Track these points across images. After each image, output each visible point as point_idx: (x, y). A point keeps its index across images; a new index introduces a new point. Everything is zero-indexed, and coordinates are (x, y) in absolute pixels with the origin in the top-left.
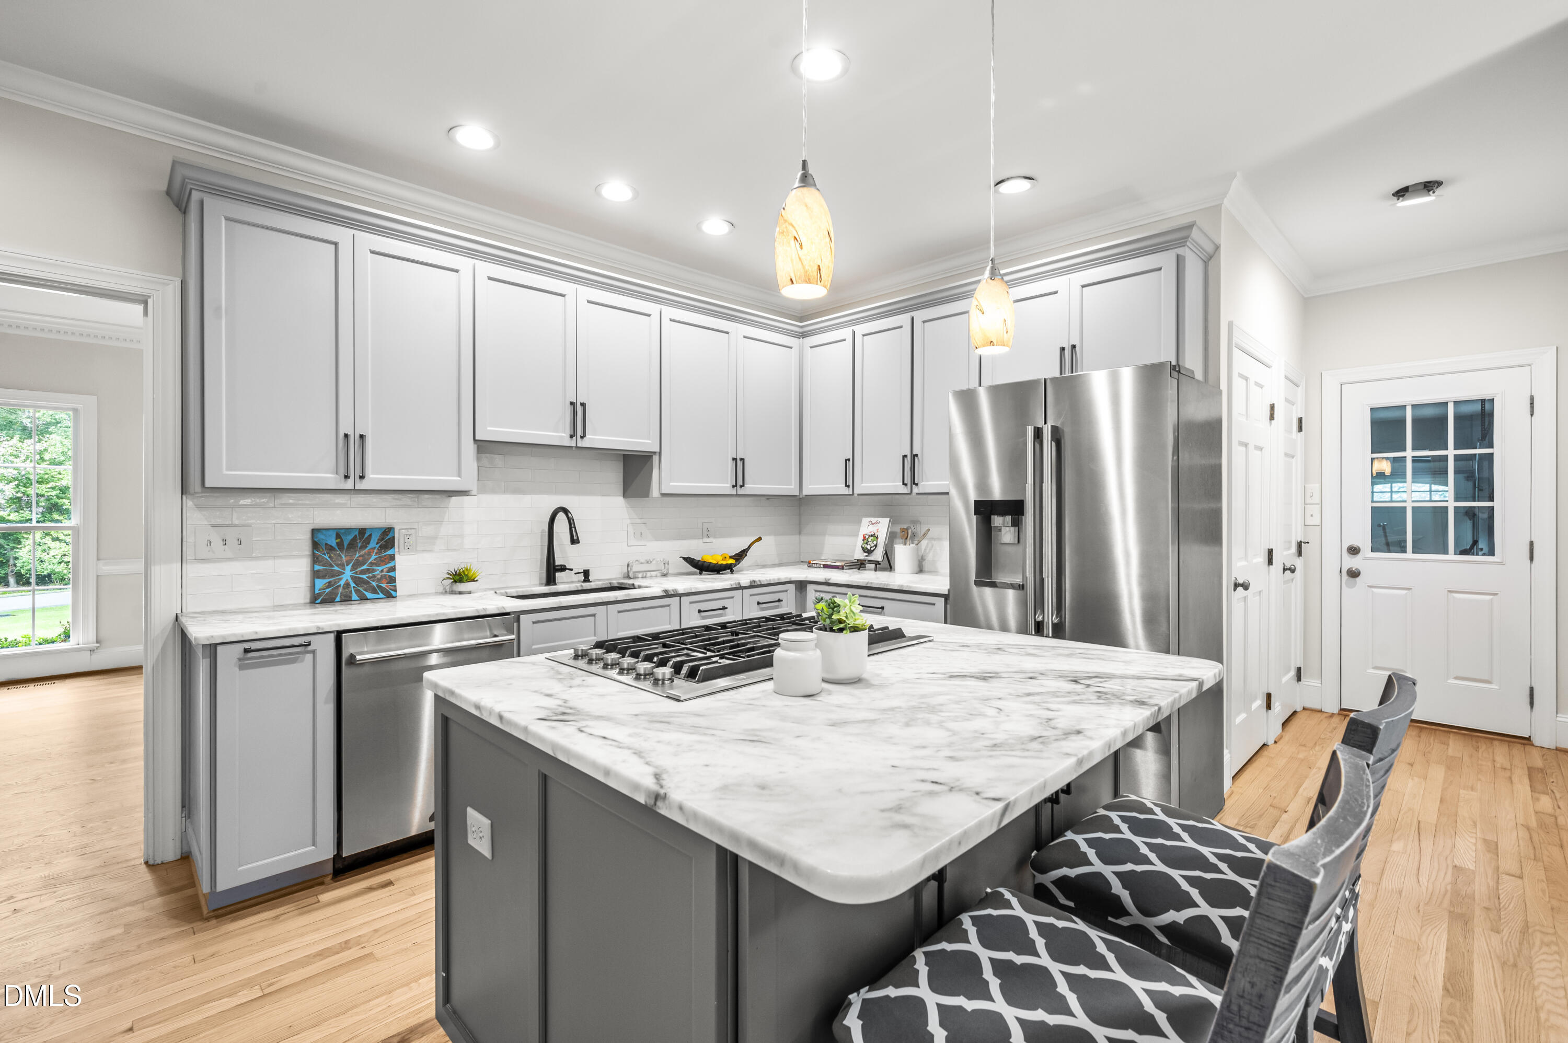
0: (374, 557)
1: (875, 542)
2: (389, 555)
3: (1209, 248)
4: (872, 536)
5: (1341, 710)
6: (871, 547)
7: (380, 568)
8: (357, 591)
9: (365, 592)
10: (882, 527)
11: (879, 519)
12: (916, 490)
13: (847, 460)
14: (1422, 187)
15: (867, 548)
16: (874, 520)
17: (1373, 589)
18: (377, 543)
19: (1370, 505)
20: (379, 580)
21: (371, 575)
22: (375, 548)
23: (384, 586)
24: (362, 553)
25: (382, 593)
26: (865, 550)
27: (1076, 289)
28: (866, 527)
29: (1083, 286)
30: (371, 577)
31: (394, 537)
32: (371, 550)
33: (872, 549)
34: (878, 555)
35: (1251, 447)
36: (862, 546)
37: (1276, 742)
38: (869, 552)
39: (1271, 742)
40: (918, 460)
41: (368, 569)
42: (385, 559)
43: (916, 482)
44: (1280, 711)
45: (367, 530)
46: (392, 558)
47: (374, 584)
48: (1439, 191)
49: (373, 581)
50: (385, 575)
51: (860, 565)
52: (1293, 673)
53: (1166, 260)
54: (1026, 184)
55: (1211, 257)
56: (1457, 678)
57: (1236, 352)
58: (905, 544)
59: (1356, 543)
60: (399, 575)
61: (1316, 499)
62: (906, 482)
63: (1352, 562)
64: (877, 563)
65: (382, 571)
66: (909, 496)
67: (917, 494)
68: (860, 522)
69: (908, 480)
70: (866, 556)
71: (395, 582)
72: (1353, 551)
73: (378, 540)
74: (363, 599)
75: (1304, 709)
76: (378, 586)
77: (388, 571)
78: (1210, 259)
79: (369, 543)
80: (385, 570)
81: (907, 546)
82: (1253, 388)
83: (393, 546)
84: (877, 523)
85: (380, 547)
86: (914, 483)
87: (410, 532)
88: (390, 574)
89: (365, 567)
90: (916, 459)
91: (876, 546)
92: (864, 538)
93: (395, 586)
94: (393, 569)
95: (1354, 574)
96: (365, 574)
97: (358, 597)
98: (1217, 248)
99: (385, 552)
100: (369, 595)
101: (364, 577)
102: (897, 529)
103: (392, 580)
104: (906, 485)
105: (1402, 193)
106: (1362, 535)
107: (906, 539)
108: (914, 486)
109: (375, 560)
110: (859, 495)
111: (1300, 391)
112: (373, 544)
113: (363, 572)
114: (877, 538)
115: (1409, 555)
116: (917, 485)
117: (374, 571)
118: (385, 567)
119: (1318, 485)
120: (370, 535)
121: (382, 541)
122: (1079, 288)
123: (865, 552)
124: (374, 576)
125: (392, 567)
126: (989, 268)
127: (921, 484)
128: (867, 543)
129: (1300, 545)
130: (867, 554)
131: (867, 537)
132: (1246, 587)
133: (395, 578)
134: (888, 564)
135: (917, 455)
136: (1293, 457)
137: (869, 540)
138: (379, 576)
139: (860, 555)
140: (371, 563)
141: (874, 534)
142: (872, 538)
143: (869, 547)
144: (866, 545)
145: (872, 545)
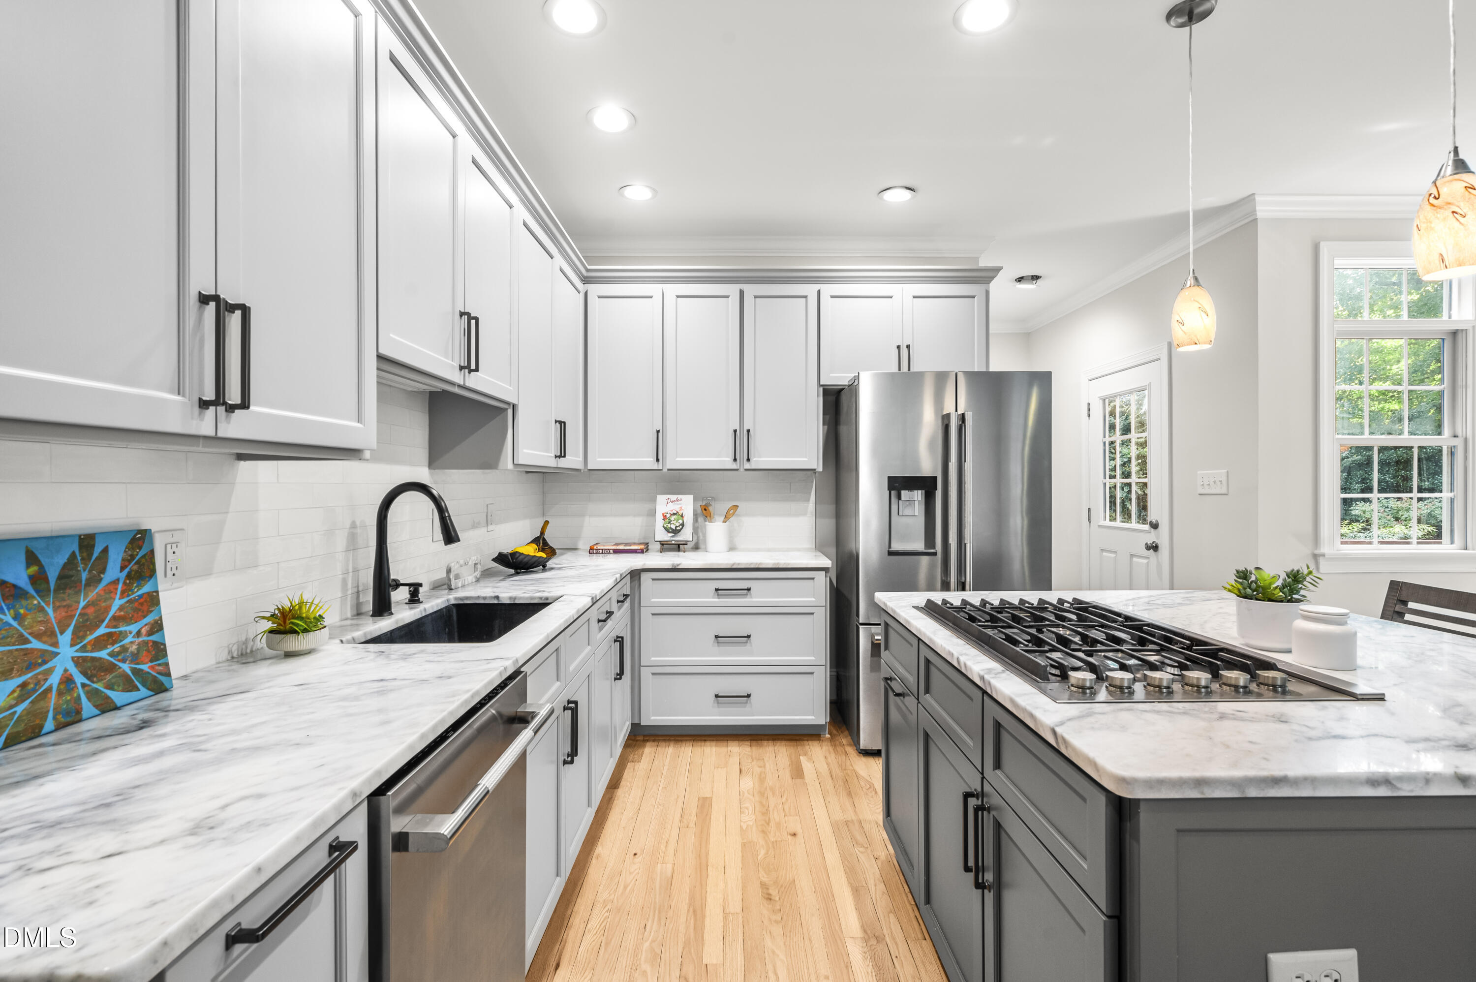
0: (117, 603)
1: (681, 521)
2: (148, 593)
4: (674, 514)
6: (676, 527)
7: (134, 628)
8: (93, 694)
9: (110, 693)
10: (687, 505)
11: (680, 497)
12: (747, 466)
13: (658, 432)
14: (1031, 278)
15: (670, 528)
16: (673, 497)
18: (122, 569)
20: (135, 658)
21: (116, 648)
22: (118, 580)
23: (145, 667)
24: (92, 595)
25: (144, 686)
26: (668, 530)
27: (909, 300)
28: (664, 504)
30: (119, 653)
31: (152, 552)
32: (112, 588)
33: (678, 528)
34: (688, 535)
36: (663, 526)
38: (676, 532)
40: (751, 435)
41: (110, 635)
42: (142, 604)
43: (749, 458)
45: (97, 539)
46: (153, 600)
47: (126, 667)
49: (123, 661)
50: (145, 643)
51: (669, 547)
53: (978, 290)
54: (907, 194)
60: (171, 636)
62: (736, 458)
65: (139, 634)
67: (747, 470)
68: (655, 500)
69: (738, 455)
70: (672, 536)
71: (166, 655)
73: (123, 560)
74: (107, 707)
76: (136, 672)
77: (150, 633)
79: (103, 571)
80: (144, 631)
81: (716, 524)
83: (152, 573)
84: (677, 500)
85: (128, 576)
86: (746, 459)
87: (177, 536)
88: (154, 638)
89: (102, 630)
90: (749, 435)
91: (683, 525)
92: (665, 518)
93: (167, 664)
94: (157, 627)
96: (105, 647)
97: (96, 706)
99: (139, 586)
100: (117, 697)
101: (103, 654)
103: (159, 651)
104: (736, 460)
105: (1020, 280)
108: (746, 461)
109: (121, 608)
110: (669, 470)
112: (113, 571)
113: (99, 644)
114: (682, 516)
116: (749, 460)
117: (123, 635)
118: (143, 624)
120: (105, 550)
121: (130, 561)
122: (911, 298)
123: (669, 532)
124: (124, 649)
125: (156, 622)
127: (753, 460)
128: (669, 523)
130: (673, 534)
131: (668, 516)
133: (165, 645)
135: (749, 430)
137: (672, 519)
138: (134, 648)
139: (666, 536)
140: (115, 618)
141: (678, 513)
142: (675, 516)
143: (673, 527)
144: (669, 525)
145: (678, 524)
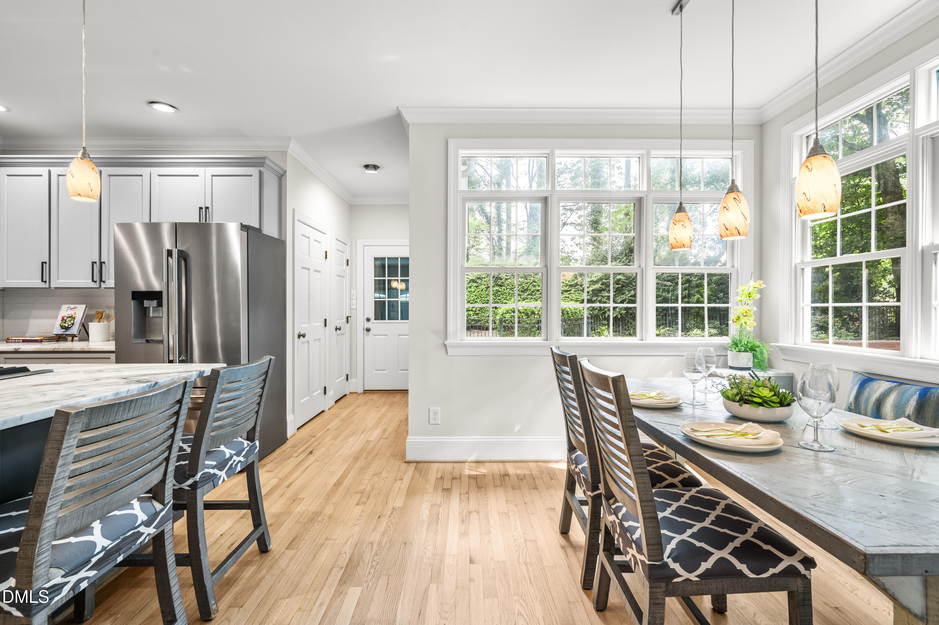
1: (72, 322)
3: (282, 172)
4: (70, 317)
5: (365, 391)
10: (79, 311)
11: (76, 306)
12: (103, 286)
13: (44, 263)
14: (373, 166)
15: (65, 326)
16: (72, 306)
17: (376, 336)
19: (374, 300)
26: (62, 327)
27: (209, 178)
28: (65, 311)
29: (213, 176)
33: (69, 326)
34: (74, 330)
35: (312, 271)
36: (60, 325)
37: (329, 409)
38: (67, 328)
39: (327, 409)
40: (105, 266)
43: (103, 280)
44: (332, 395)
48: (378, 170)
51: (59, 338)
52: (344, 377)
53: (254, 171)
54: (171, 109)
55: (282, 176)
56: (401, 370)
57: (297, 223)
58: (99, 322)
59: (369, 317)
61: (355, 297)
62: (95, 280)
63: (368, 325)
64: (73, 336)
66: (97, 290)
67: (105, 288)
68: (59, 308)
69: (97, 278)
70: (64, 331)
72: (368, 320)
75: (350, 393)
78: (281, 177)
81: (101, 323)
82: (313, 243)
84: (75, 308)
86: (101, 280)
90: (103, 265)
91: (73, 324)
92: (63, 319)
95: (368, 330)
98: (285, 172)
102: (93, 312)
104: (96, 282)
105: (367, 167)
106: (371, 313)
107: (101, 318)
108: (102, 283)
110: (55, 288)
111: (348, 247)
114: (74, 318)
115: (387, 321)
116: (104, 282)
119: (355, 291)
122: (211, 176)
123: (62, 328)
126: (81, 152)
127: (107, 282)
128: (65, 323)
129: (348, 317)
131: (65, 318)
132: (304, 336)
134: (85, 335)
135: (104, 263)
136: (344, 277)
137: (67, 320)
139: (60, 331)
141: (72, 316)
142: (70, 319)
143: (66, 325)
144: (64, 324)
145: (70, 324)
